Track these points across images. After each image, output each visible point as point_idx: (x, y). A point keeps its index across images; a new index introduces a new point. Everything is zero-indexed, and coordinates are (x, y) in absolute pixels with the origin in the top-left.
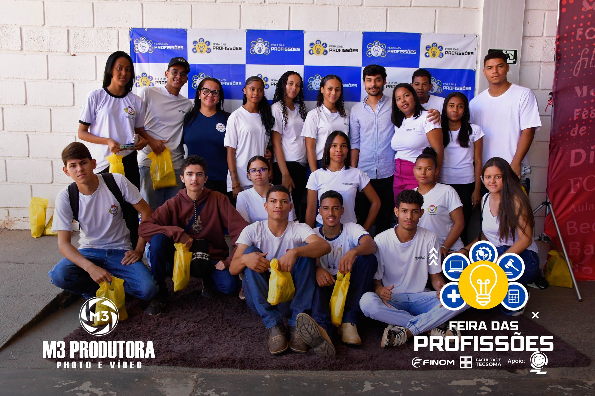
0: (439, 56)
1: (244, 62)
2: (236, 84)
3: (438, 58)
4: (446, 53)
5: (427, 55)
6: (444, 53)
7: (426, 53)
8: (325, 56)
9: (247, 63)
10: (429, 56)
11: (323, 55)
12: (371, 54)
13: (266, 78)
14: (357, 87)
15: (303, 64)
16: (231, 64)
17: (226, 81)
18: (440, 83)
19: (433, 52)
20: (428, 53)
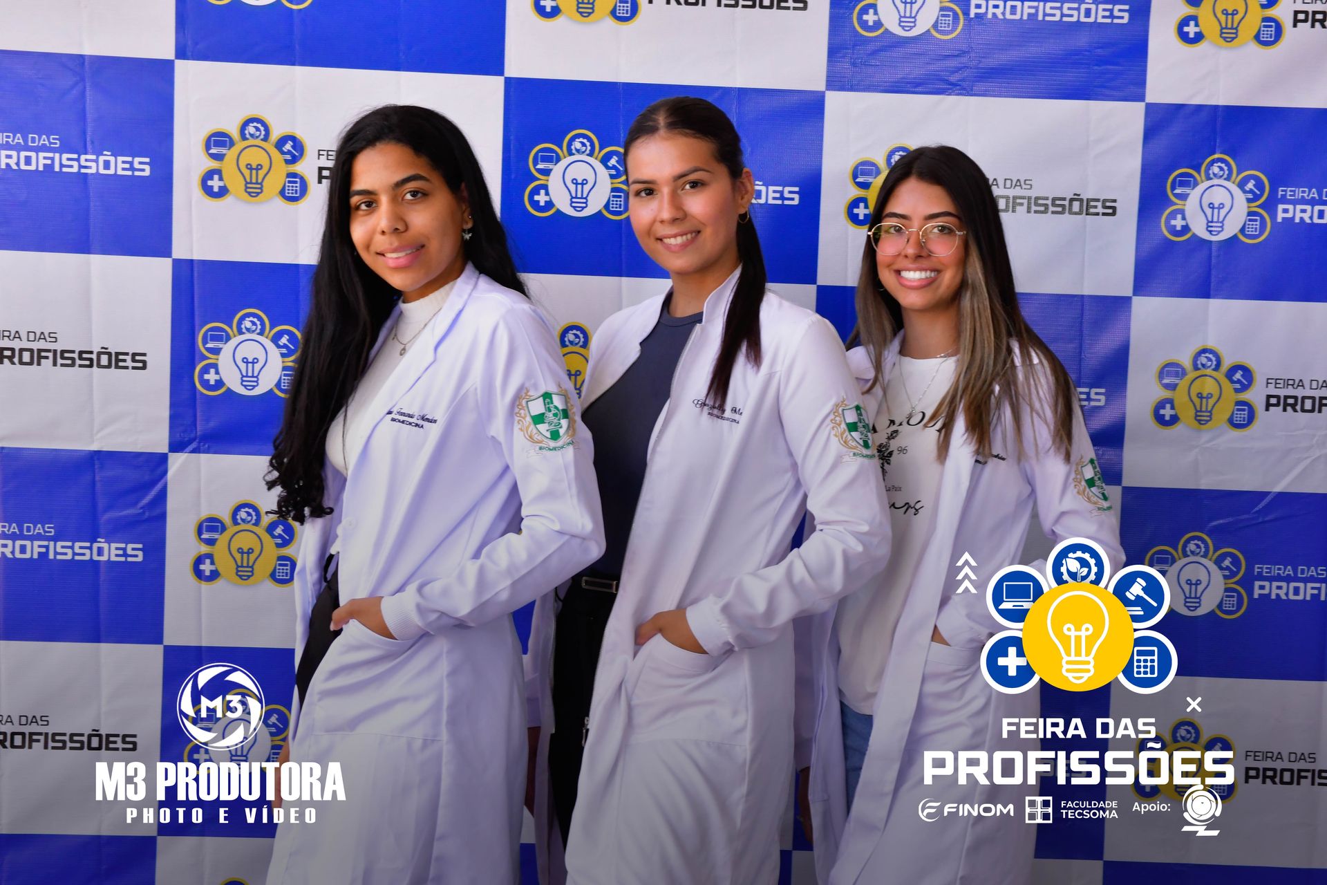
0: (1257, 37)
1: (161, 45)
2: (120, 165)
3: (1254, 47)
4: (1296, 22)
5: (1191, 30)
6: (1287, 21)
7: (1185, 22)
8: (624, 27)
9: (181, 53)
10: (1199, 37)
11: (611, 22)
12: (878, 24)
13: (293, 138)
14: (796, 202)
15: (500, 72)
16: (88, 50)
17: (61, 150)
18: (1260, 185)
19: (1225, 12)
20: (1194, 18)
